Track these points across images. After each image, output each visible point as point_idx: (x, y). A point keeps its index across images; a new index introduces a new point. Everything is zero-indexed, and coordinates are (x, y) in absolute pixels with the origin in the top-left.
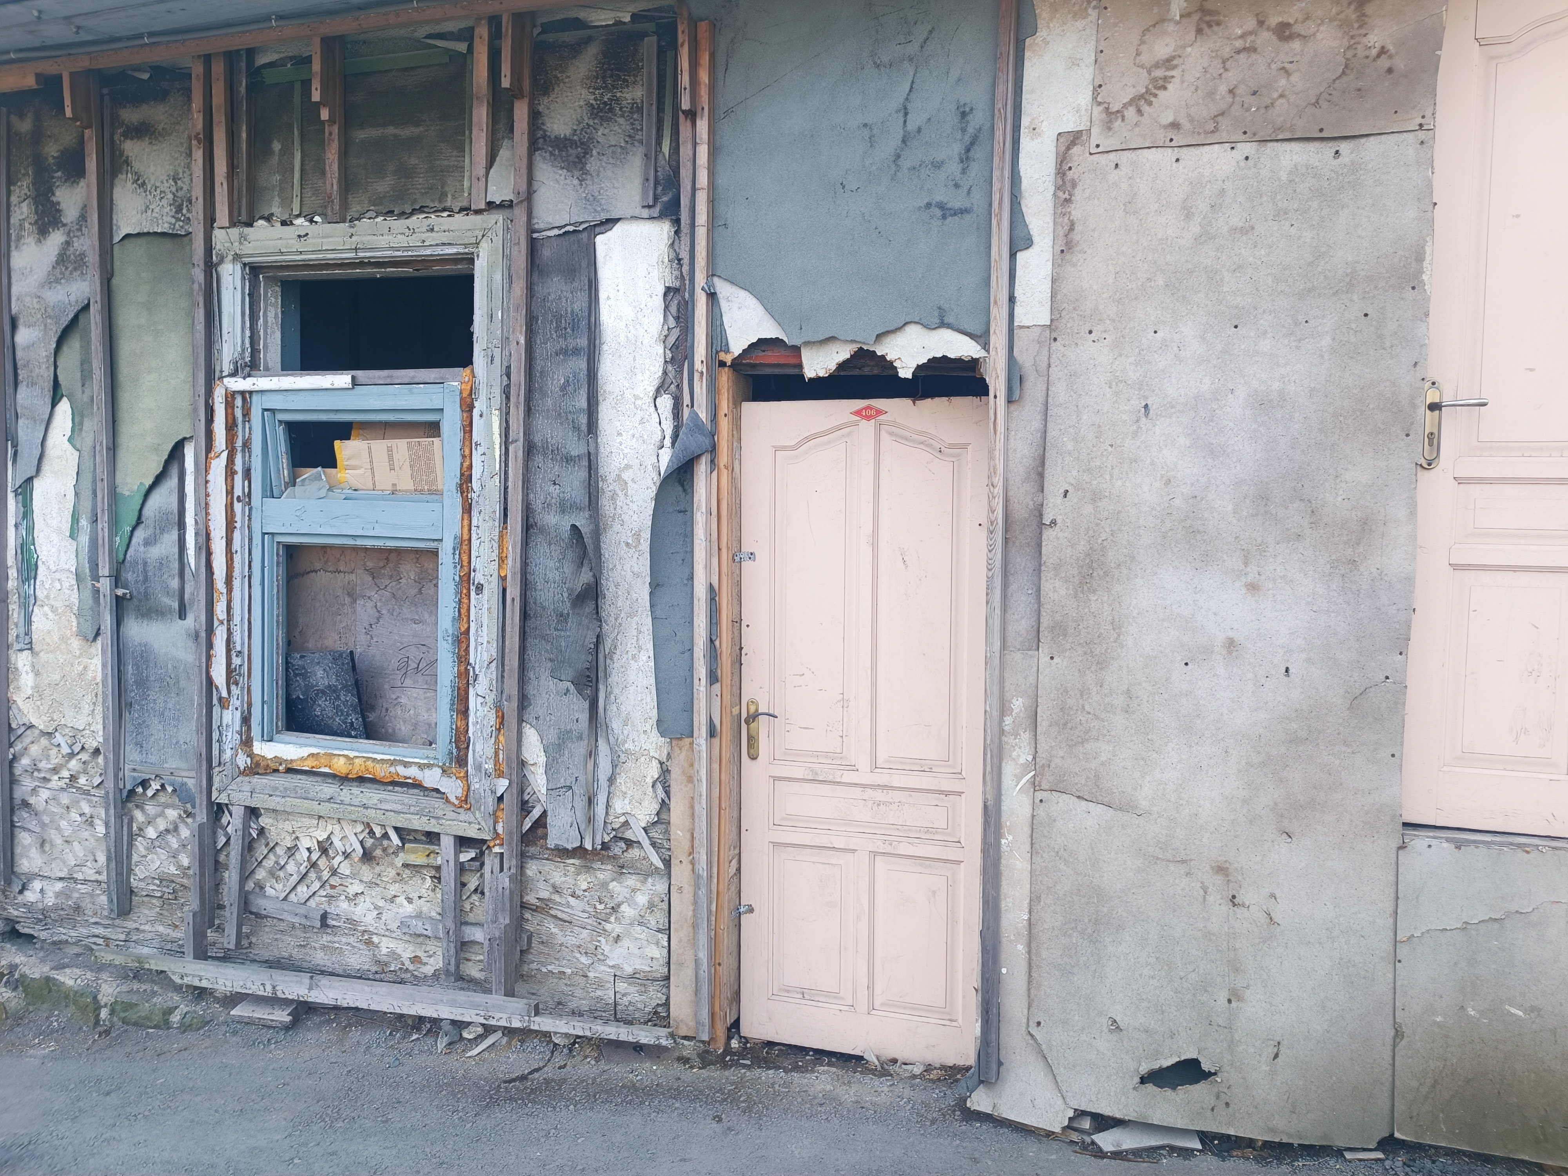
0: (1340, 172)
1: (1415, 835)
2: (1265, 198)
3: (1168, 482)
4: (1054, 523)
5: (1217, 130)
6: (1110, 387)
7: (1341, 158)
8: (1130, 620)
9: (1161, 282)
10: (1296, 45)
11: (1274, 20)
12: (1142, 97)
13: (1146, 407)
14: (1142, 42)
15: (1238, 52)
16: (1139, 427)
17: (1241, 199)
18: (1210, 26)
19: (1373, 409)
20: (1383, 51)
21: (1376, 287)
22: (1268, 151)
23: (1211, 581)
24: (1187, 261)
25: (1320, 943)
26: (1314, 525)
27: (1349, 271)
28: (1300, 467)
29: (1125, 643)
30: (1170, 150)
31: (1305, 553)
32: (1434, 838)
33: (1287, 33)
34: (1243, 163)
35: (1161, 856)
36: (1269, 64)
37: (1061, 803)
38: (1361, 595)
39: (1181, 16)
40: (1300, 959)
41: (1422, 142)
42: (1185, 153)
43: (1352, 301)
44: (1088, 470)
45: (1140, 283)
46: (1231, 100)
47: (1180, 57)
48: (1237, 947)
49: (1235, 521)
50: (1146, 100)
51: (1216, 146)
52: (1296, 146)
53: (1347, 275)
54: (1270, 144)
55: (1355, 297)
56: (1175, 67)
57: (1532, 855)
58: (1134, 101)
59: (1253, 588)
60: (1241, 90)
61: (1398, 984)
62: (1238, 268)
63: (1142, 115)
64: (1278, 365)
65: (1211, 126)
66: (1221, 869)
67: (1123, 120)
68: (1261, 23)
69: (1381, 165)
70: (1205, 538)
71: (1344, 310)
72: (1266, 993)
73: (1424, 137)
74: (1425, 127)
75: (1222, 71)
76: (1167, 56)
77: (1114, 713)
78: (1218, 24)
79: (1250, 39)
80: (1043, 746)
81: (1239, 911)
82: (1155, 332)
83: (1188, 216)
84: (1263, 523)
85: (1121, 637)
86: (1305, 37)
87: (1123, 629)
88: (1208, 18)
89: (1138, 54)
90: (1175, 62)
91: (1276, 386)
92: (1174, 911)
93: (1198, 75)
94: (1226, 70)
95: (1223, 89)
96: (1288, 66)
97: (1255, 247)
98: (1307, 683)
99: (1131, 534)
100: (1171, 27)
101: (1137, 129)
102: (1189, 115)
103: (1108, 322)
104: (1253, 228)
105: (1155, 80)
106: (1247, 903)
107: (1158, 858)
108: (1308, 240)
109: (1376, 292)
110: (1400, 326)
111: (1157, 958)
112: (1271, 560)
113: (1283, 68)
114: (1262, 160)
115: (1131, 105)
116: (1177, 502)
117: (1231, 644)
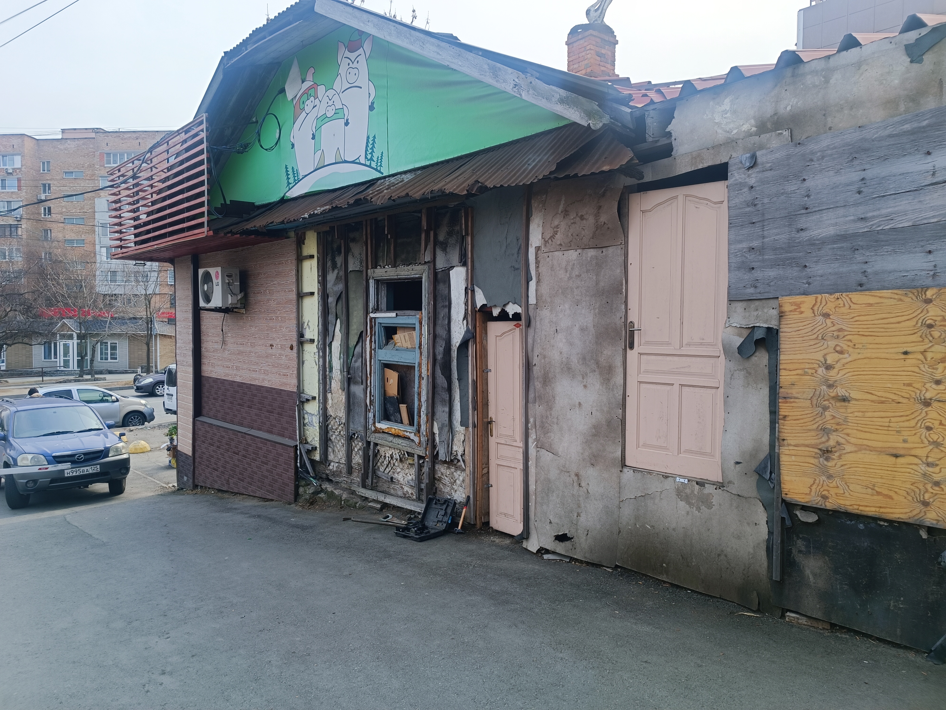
0: (603, 258)
2: (584, 266)
3: (561, 353)
4: (535, 364)
5: (571, 246)
6: (549, 323)
7: (603, 253)
8: (557, 395)
9: (560, 291)
10: (584, 221)
11: (580, 214)
12: (552, 237)
13: (557, 329)
14: (552, 220)
15: (573, 223)
16: (555, 336)
17: (578, 266)
18: (566, 216)
19: (610, 332)
20: (605, 223)
21: (611, 293)
22: (585, 252)
23: (575, 384)
24: (566, 285)
25: (600, 500)
26: (598, 367)
28: (592, 350)
29: (556, 402)
30: (561, 251)
31: (597, 376)
32: (630, 469)
33: (583, 218)
34: (578, 255)
36: (580, 227)
37: (543, 452)
38: (610, 390)
39: (561, 212)
40: (595, 505)
41: (622, 248)
42: (565, 252)
44: (543, 349)
45: (555, 292)
46: (572, 237)
47: (560, 225)
48: (580, 499)
49: (579, 366)
51: (572, 250)
52: (592, 250)
53: (603, 290)
54: (585, 250)
55: (604, 297)
57: (652, 477)
58: (550, 238)
59: (585, 386)
60: (574, 235)
61: (620, 515)
62: (577, 287)
63: (553, 242)
64: (586, 318)
65: (569, 245)
66: (577, 475)
67: (549, 243)
68: (577, 215)
69: (612, 255)
70: (572, 370)
71: (602, 301)
72: (586, 515)
74: (622, 244)
75: (569, 229)
76: (557, 225)
77: (554, 424)
78: (568, 215)
79: (575, 220)
80: (538, 434)
81: (581, 488)
82: (560, 306)
83: (566, 272)
84: (586, 366)
86: (587, 219)
88: (566, 213)
89: (551, 224)
90: (559, 227)
91: (585, 324)
92: (566, 487)
93: (564, 230)
95: (570, 234)
97: (582, 281)
98: (596, 417)
99: (554, 369)
100: (558, 215)
101: (552, 246)
102: (564, 242)
103: (549, 303)
104: (581, 275)
105: (554, 232)
106: (583, 486)
107: (563, 471)
108: (594, 279)
109: (610, 295)
110: (617, 306)
111: (561, 502)
112: (589, 378)
113: (583, 228)
114: (583, 254)
116: (563, 359)
117: (580, 404)
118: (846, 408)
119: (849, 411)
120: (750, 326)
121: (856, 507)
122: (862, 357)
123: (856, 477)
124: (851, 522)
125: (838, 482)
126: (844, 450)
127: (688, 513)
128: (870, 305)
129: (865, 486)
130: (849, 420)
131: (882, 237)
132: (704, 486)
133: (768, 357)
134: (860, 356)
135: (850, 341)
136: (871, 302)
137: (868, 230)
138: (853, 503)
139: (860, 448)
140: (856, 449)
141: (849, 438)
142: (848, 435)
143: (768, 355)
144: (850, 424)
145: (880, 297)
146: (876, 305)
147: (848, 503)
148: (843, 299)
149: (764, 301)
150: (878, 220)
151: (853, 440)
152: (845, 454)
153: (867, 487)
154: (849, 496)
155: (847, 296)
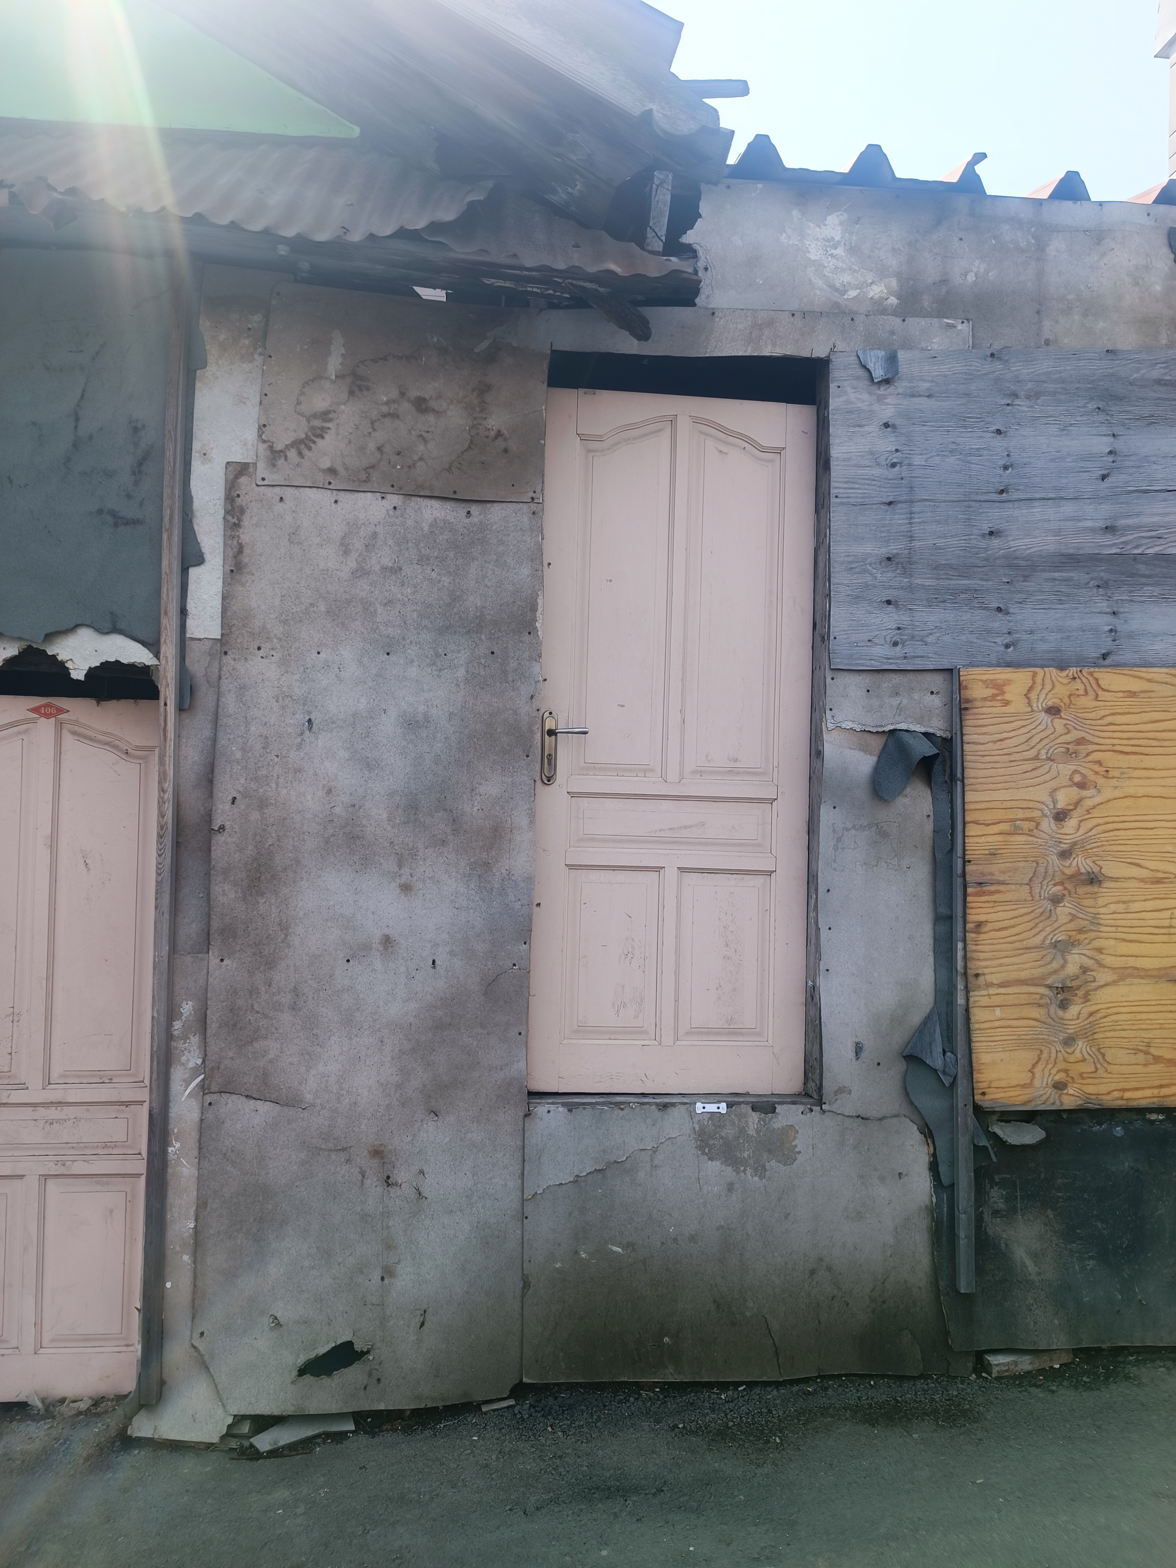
0: (471, 530)
1: (538, 1103)
2: (410, 545)
3: (329, 791)
4: (222, 828)
5: (369, 481)
6: (277, 701)
7: (471, 518)
8: (297, 921)
9: (323, 608)
10: (431, 418)
11: (414, 394)
12: (302, 441)
13: (310, 721)
14: (302, 393)
15: (384, 416)
16: (303, 740)
17: (390, 542)
18: (361, 390)
19: (500, 733)
20: (499, 434)
21: (500, 630)
22: (412, 504)
23: (370, 882)
24: (345, 592)
25: (461, 1211)
26: (456, 832)
27: (478, 614)
28: (443, 781)
29: (292, 944)
30: (329, 492)
31: (449, 857)
32: (553, 1103)
33: (424, 406)
34: (391, 513)
35: (323, 1147)
36: (410, 431)
37: (231, 1104)
38: (494, 894)
39: (336, 377)
40: (444, 1227)
41: (534, 513)
42: (342, 496)
43: (481, 640)
44: (256, 779)
45: (304, 608)
46: (380, 456)
47: (335, 412)
48: (390, 1224)
49: (389, 828)
50: (306, 445)
51: (369, 494)
52: (435, 503)
53: (477, 617)
54: (413, 498)
55: (483, 637)
56: (330, 420)
57: (626, 1111)
58: (296, 444)
59: (406, 888)
60: (387, 449)
61: (526, 1238)
62: (389, 603)
63: (303, 458)
64: (423, 691)
65: (363, 476)
66: (378, 1153)
67: (286, 459)
68: (402, 394)
69: (503, 528)
70: (364, 843)
71: (475, 647)
72: (414, 1265)
73: (535, 508)
74: (536, 501)
75: (370, 430)
76: (323, 410)
77: (282, 1011)
78: (368, 389)
79: (394, 406)
80: (212, 1048)
81: (392, 1190)
82: (319, 653)
83: (346, 553)
84: (414, 830)
85: (288, 938)
86: (438, 412)
87: (290, 930)
88: (359, 383)
89: (299, 403)
90: (331, 416)
91: (422, 708)
92: (335, 1198)
93: (350, 430)
94: (374, 430)
95: (372, 446)
96: (425, 434)
97: (403, 585)
98: (450, 973)
99: (296, 839)
100: (327, 385)
101: (299, 469)
102: (344, 464)
103: (275, 641)
104: (401, 569)
105: (313, 428)
106: (400, 1182)
107: (321, 1149)
108: (446, 584)
109: (500, 634)
110: (519, 664)
111: (317, 1248)
112: (421, 863)
113: (421, 436)
114: (408, 511)
115: (292, 447)
116: (337, 810)
117: (387, 941)
118: (1094, 896)
119: (1101, 901)
120: (887, 729)
121: (1116, 1094)
122: (1121, 795)
123: (1116, 1034)
124: (1101, 1125)
125: (1084, 1049)
126: (1094, 981)
127: (730, 1187)
128: (1132, 694)
129: (1133, 1049)
130: (1102, 922)
131: (1142, 568)
132: (773, 1110)
133: (930, 799)
134: (1118, 793)
135: (1100, 763)
136: (1133, 690)
137: (1118, 551)
138: (1113, 1086)
139: (1124, 974)
140: (1115, 977)
141: (1102, 956)
142: (1100, 950)
143: (929, 792)
144: (1102, 929)
145: (1149, 681)
146: (1142, 695)
147: (1103, 1089)
148: (1084, 680)
149: (911, 676)
150: (1135, 535)
151: (1109, 960)
152: (1096, 989)
153: (1137, 1051)
154: (1105, 1075)
155: (1091, 674)
